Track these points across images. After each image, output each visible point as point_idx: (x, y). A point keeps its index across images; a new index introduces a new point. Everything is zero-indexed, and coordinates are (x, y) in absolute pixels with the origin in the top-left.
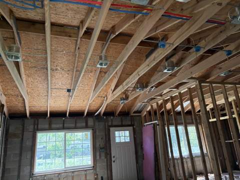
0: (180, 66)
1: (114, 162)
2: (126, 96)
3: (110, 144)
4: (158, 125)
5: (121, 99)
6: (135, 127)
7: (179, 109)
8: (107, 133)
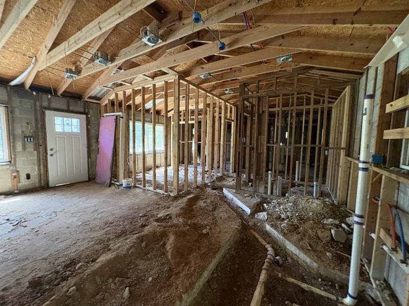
0: (166, 41)
1: (52, 155)
2: (76, 68)
3: (45, 133)
4: (122, 118)
5: (67, 69)
6: (89, 116)
7: (149, 105)
8: (39, 117)
